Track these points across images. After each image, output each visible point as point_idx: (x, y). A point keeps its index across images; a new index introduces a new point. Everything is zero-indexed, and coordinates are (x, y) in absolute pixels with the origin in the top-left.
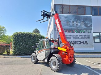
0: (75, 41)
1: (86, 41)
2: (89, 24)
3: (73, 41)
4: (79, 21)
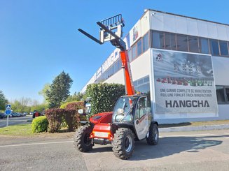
0: (190, 101)
1: (206, 101)
2: (208, 70)
3: (187, 101)
4: (194, 65)
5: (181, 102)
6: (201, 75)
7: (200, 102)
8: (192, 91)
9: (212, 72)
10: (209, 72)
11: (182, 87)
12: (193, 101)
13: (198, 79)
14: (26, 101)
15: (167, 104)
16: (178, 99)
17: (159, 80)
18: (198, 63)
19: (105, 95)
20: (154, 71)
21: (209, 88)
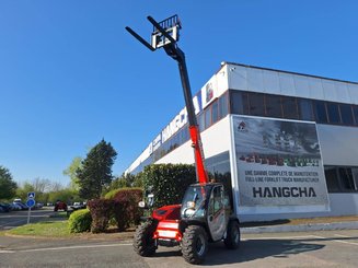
0: (288, 189)
2: (313, 144)
3: (284, 188)
4: (291, 137)
5: (274, 189)
7: (303, 190)
8: (291, 173)
9: (318, 146)
10: (313, 147)
11: (275, 168)
12: (292, 189)
13: (298, 157)
14: (42, 185)
15: (255, 192)
16: (271, 185)
17: (242, 159)
18: (297, 134)
19: (169, 181)
20: (236, 145)
21: (314, 169)
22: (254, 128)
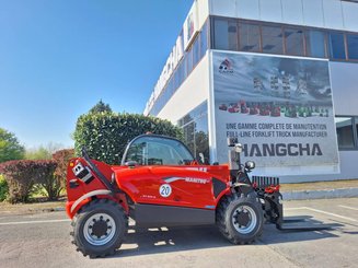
0: (284, 146)
1: (316, 146)
2: (322, 87)
3: (278, 145)
4: (293, 78)
5: (265, 146)
6: (307, 97)
7: (304, 146)
8: (289, 126)
9: (329, 91)
10: (322, 91)
11: (268, 119)
12: (290, 145)
13: (300, 105)
16: (260, 141)
17: (223, 108)
18: (301, 75)
20: (215, 91)
21: (322, 121)
22: (241, 68)
